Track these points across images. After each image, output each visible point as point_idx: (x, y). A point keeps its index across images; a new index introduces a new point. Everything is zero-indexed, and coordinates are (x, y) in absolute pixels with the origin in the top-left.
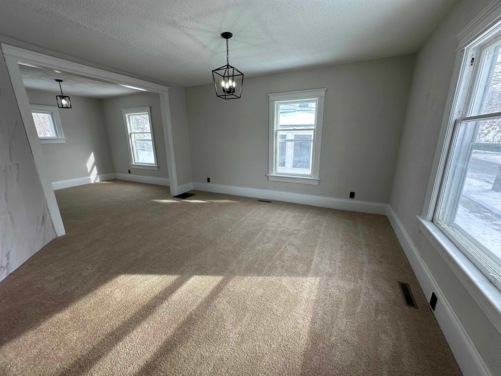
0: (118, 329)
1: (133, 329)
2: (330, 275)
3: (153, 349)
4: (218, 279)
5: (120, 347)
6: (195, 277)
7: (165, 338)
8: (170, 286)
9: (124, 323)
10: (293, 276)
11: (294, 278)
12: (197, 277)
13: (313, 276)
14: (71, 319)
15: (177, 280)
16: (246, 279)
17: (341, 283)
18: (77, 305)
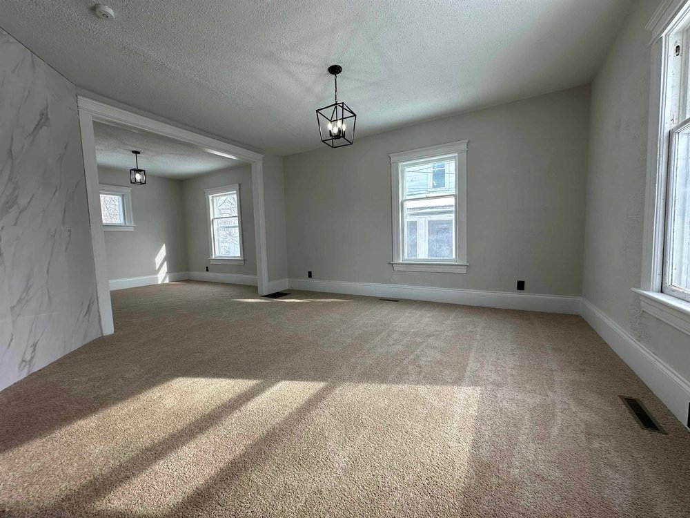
0: (161, 443)
1: (184, 444)
2: (498, 385)
3: (210, 471)
4: (319, 385)
5: (160, 466)
6: (283, 382)
7: (229, 457)
8: (246, 392)
9: (173, 436)
10: (437, 385)
11: (438, 388)
12: (288, 382)
13: (468, 385)
14: (98, 427)
15: (257, 385)
16: (362, 387)
17: (519, 396)
18: (109, 411)
